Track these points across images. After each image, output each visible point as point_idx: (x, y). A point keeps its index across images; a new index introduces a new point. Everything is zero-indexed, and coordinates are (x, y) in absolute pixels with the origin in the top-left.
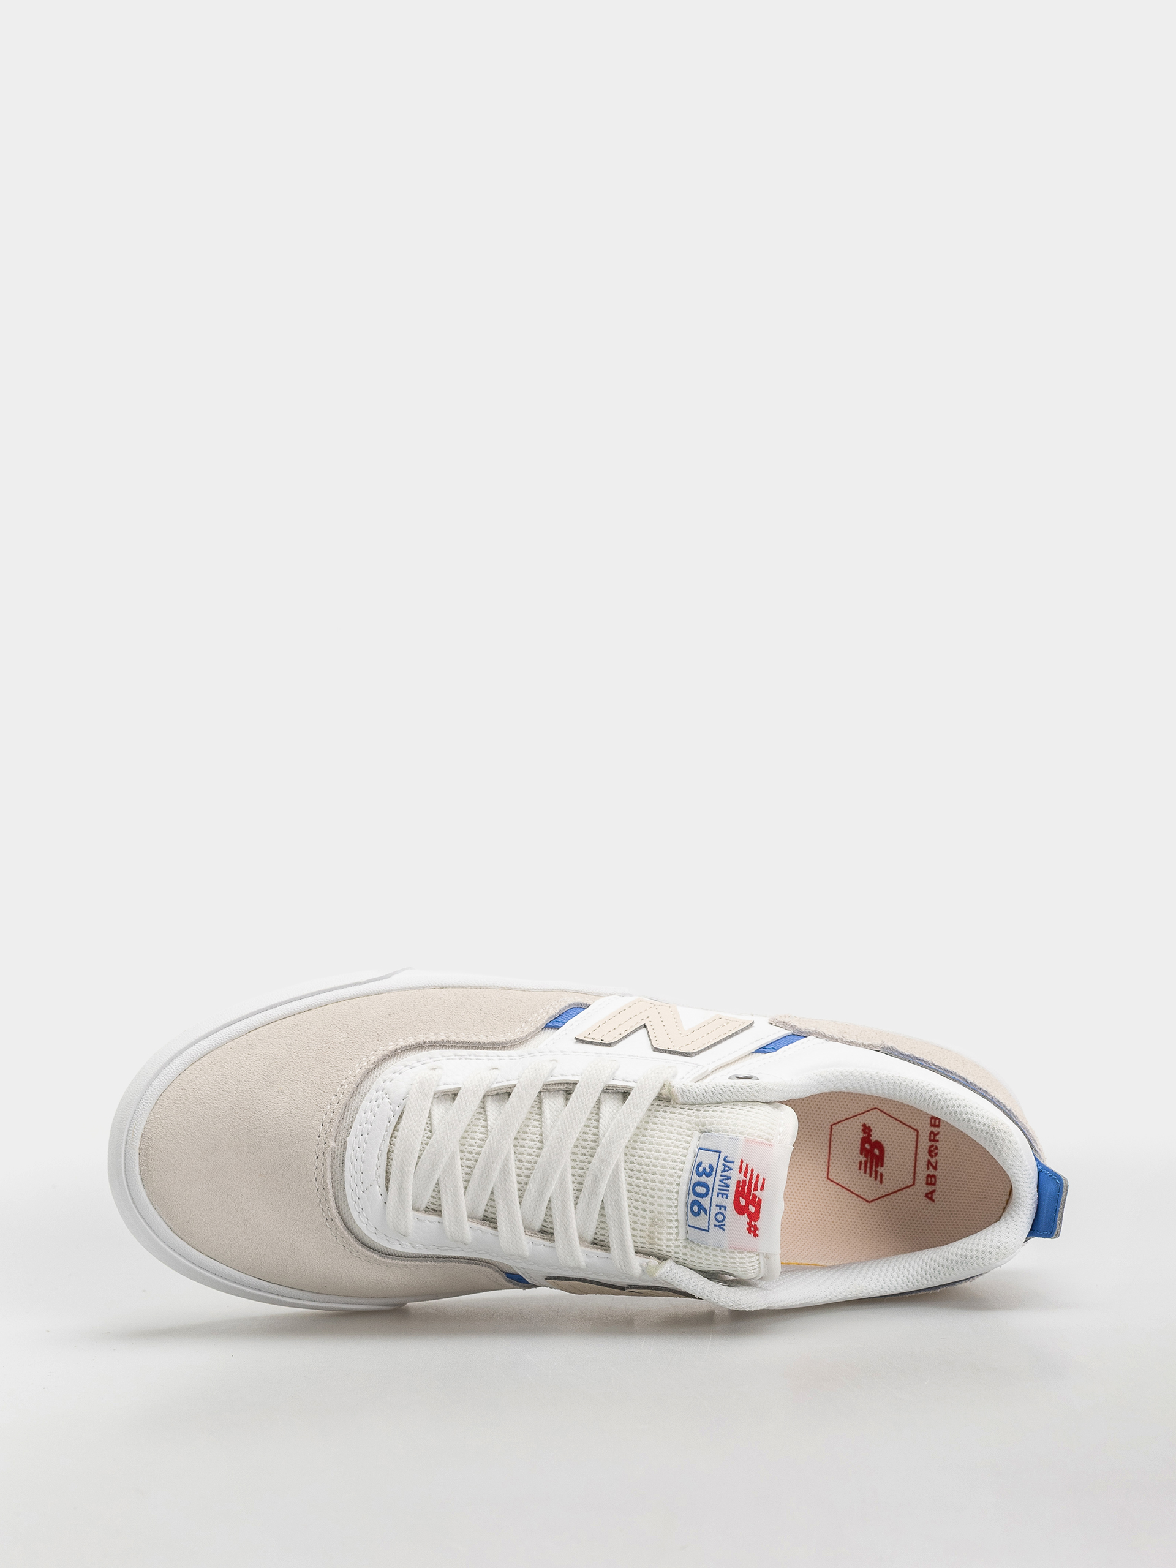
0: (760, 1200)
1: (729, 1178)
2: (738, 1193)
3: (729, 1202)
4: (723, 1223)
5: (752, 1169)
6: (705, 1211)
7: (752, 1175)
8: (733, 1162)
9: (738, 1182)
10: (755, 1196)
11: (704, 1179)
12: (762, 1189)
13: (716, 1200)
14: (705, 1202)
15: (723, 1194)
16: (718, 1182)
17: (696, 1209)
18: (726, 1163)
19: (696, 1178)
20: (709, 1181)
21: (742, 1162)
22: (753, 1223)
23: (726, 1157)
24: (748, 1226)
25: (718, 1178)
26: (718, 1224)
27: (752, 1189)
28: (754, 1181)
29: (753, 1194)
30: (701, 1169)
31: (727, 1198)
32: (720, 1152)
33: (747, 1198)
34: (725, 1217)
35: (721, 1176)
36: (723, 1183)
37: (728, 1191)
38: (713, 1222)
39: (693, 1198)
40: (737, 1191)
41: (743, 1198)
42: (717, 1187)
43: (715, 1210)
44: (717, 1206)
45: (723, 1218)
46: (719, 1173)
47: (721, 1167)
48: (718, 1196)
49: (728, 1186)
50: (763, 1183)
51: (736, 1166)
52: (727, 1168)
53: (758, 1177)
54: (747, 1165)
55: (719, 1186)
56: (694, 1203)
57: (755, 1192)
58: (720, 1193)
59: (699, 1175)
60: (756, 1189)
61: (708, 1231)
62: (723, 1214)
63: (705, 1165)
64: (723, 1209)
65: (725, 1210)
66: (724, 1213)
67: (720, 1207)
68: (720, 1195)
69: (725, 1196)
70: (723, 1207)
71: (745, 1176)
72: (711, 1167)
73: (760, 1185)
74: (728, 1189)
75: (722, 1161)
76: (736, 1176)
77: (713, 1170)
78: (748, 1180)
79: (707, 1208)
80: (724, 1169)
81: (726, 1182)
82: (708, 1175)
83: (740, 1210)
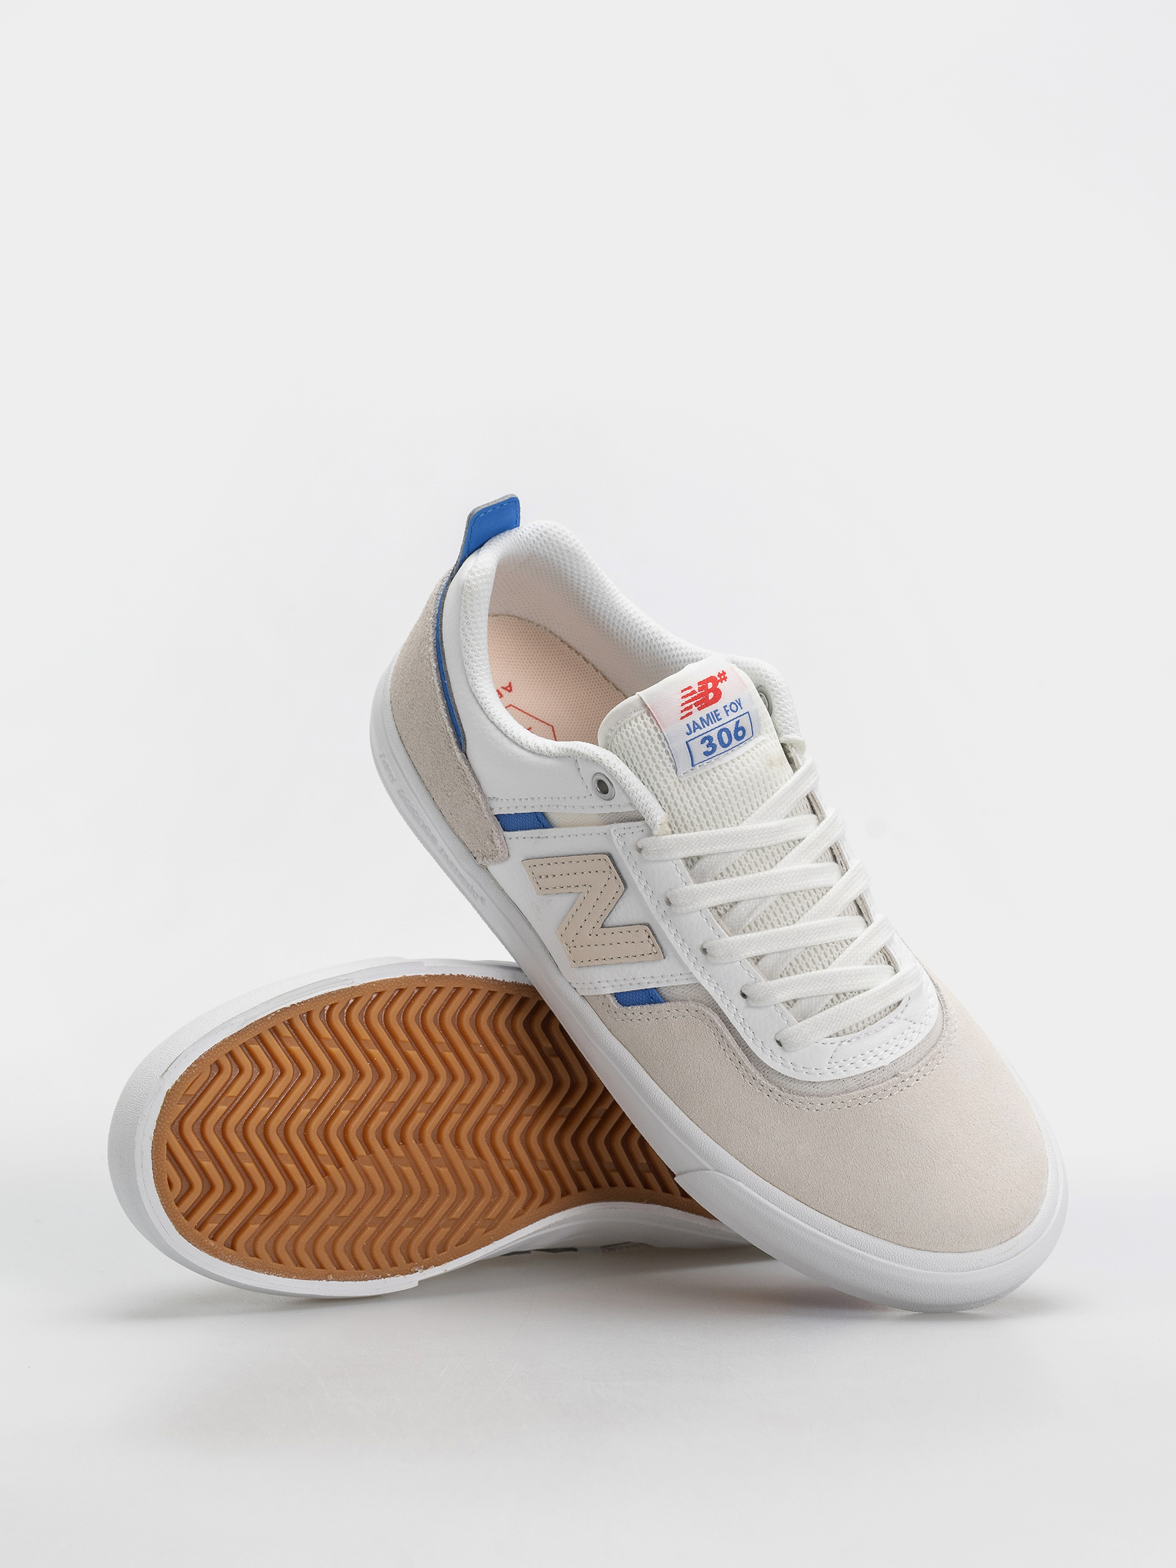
0: (699, 683)
1: (701, 719)
2: (709, 703)
3: (718, 706)
4: (735, 702)
5: (682, 705)
6: (738, 722)
7: (687, 702)
8: (688, 725)
9: (699, 709)
10: (700, 689)
11: (716, 741)
12: (690, 688)
13: (725, 718)
14: (731, 727)
15: (715, 716)
16: (712, 726)
17: (740, 733)
18: (692, 730)
19: (720, 749)
20: (714, 734)
21: (682, 718)
22: (718, 679)
23: (688, 734)
24: (723, 681)
25: (707, 728)
26: (739, 706)
27: (696, 695)
28: (690, 698)
29: (699, 691)
30: (710, 749)
31: (717, 710)
32: (687, 742)
33: (706, 694)
34: (732, 703)
35: (704, 727)
36: (708, 722)
37: (711, 713)
38: (740, 712)
39: (734, 742)
40: (707, 705)
41: (708, 698)
42: (715, 725)
43: (732, 715)
44: (728, 715)
45: (733, 705)
46: (704, 730)
47: (699, 732)
48: (721, 719)
49: (708, 715)
50: (685, 690)
51: (689, 720)
52: (696, 726)
53: (683, 697)
54: (682, 712)
55: (712, 723)
56: (738, 738)
57: (697, 691)
58: (717, 718)
59: (714, 747)
60: (694, 692)
61: (748, 712)
62: (730, 706)
63: (704, 748)
64: (727, 709)
65: (726, 706)
66: (728, 705)
67: (727, 712)
68: (719, 717)
69: (717, 713)
70: (725, 710)
71: (691, 707)
72: (703, 742)
73: (689, 691)
74: (710, 714)
75: (694, 735)
76: (697, 715)
77: (705, 737)
78: (693, 703)
79: (734, 723)
80: (697, 728)
81: (706, 719)
82: (710, 738)
83: (718, 695)
